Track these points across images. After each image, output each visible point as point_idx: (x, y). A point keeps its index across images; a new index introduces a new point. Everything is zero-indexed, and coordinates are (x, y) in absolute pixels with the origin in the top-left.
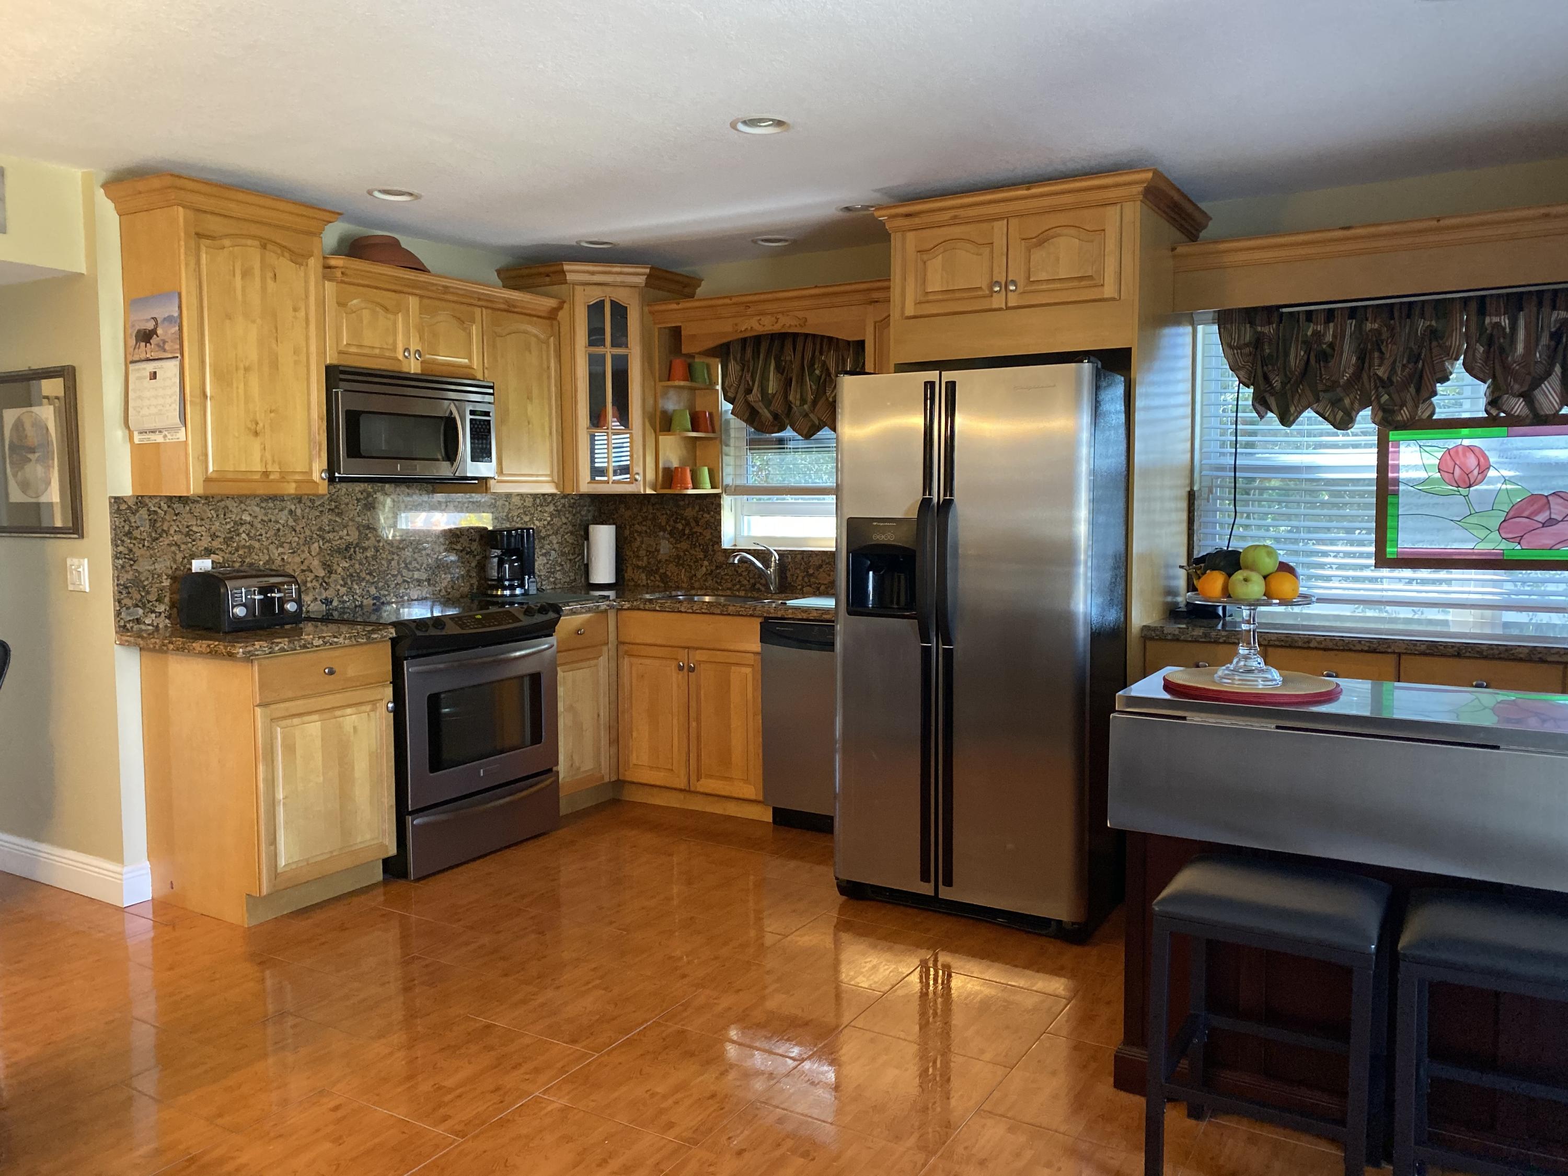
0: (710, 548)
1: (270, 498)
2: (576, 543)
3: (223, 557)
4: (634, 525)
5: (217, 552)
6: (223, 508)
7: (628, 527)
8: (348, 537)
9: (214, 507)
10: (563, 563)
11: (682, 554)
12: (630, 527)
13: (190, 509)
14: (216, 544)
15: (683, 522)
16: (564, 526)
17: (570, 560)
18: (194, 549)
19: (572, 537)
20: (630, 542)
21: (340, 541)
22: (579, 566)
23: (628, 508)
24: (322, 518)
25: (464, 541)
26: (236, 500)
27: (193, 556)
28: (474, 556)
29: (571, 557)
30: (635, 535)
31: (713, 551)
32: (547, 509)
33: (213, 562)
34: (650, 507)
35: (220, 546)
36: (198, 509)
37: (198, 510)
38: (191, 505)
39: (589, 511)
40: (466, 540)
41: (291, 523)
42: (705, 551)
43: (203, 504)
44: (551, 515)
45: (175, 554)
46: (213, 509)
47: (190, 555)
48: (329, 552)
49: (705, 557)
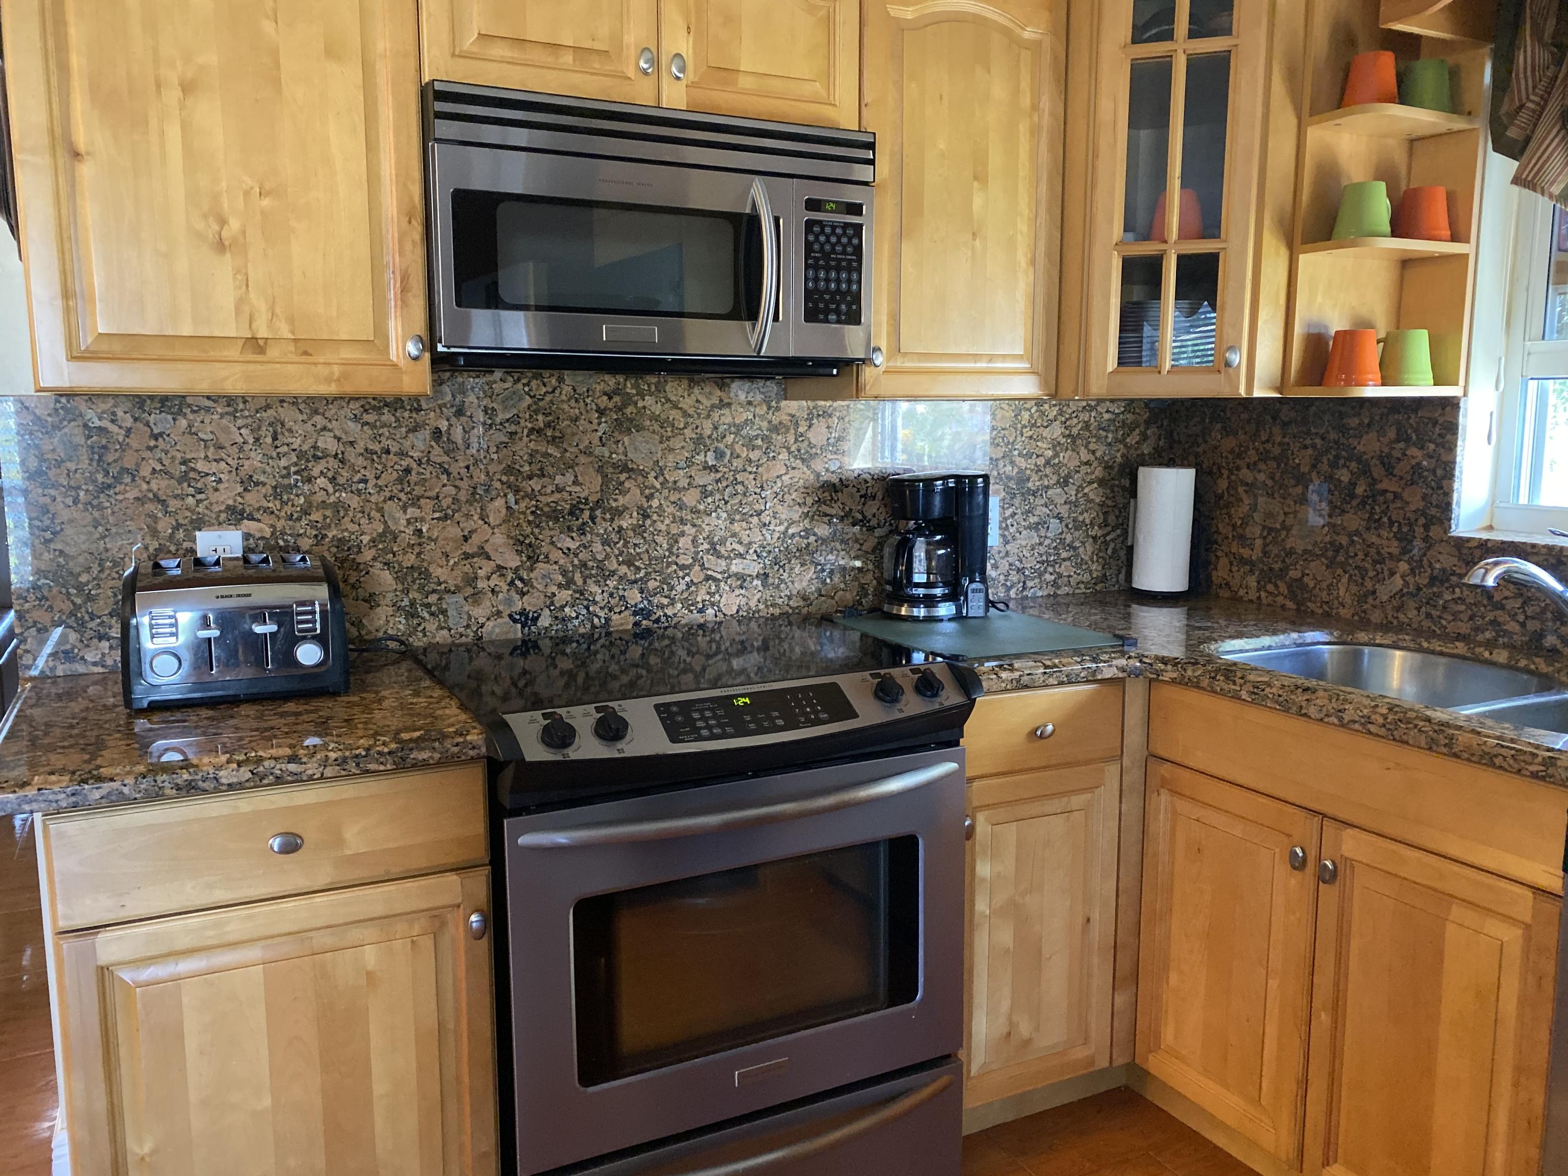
0: (1419, 531)
1: (386, 405)
2: (1109, 503)
3: (272, 526)
4: (1238, 469)
5: (257, 516)
6: (270, 424)
7: (1225, 473)
8: (578, 489)
9: (250, 420)
10: (1077, 544)
11: (1344, 541)
12: (1231, 472)
13: (190, 426)
14: (253, 499)
15: (1353, 465)
16: (1084, 469)
17: (1095, 538)
18: (200, 509)
19: (1101, 490)
20: (1228, 505)
21: (557, 496)
22: (1115, 551)
23: (1227, 431)
24: (517, 448)
25: (849, 500)
26: (302, 406)
27: (199, 524)
28: (871, 529)
29: (1096, 531)
30: (1241, 490)
31: (1426, 539)
32: (1046, 433)
33: (247, 536)
34: (1276, 430)
35: (266, 504)
36: (208, 425)
37: (209, 429)
38: (191, 417)
39: (1144, 437)
40: (852, 496)
41: (438, 455)
42: (1405, 540)
43: (222, 416)
44: (1055, 445)
45: (155, 519)
46: (246, 426)
47: (192, 521)
48: (531, 518)
49: (1405, 551)
